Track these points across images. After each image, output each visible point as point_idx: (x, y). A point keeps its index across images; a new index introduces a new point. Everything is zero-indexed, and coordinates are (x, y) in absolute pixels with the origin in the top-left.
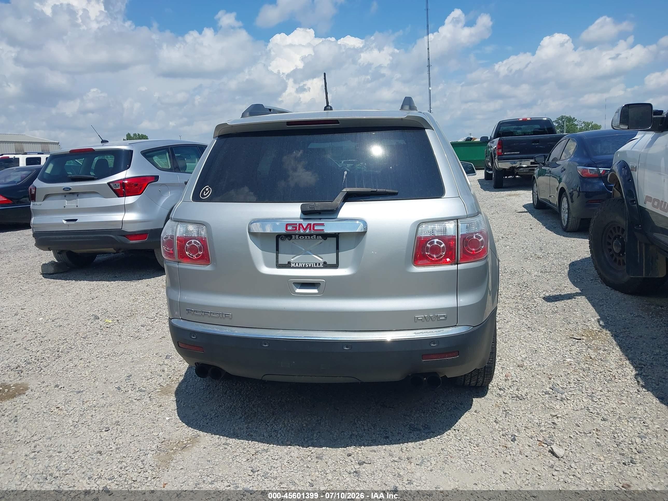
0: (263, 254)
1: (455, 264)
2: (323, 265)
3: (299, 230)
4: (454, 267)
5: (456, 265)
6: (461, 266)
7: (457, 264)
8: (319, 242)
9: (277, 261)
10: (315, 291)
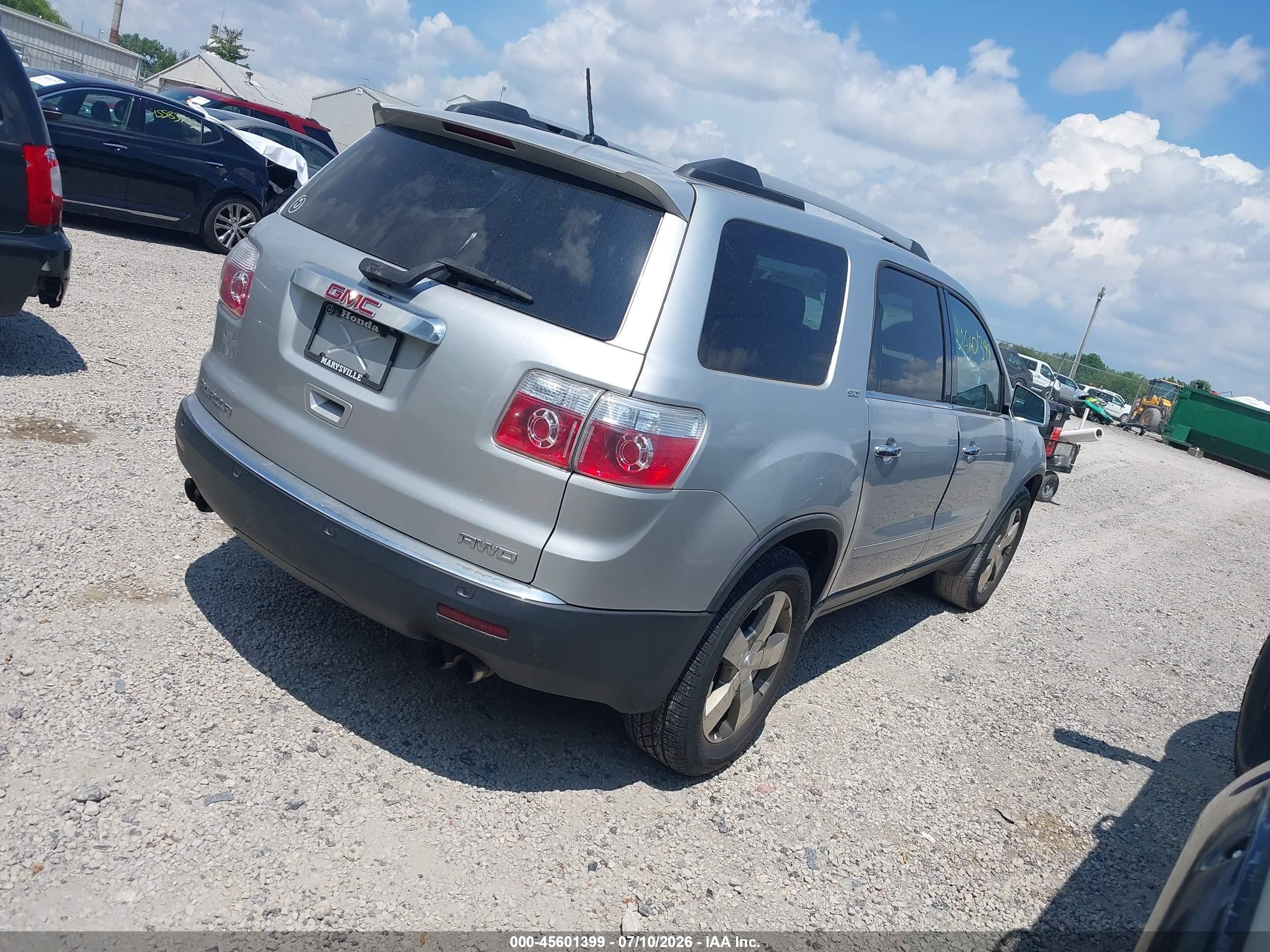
0: (298, 327)
1: (568, 470)
2: (361, 378)
3: (342, 300)
4: (563, 475)
5: (569, 474)
6: (577, 479)
7: (573, 472)
8: (374, 338)
9: (309, 346)
10: (335, 418)
